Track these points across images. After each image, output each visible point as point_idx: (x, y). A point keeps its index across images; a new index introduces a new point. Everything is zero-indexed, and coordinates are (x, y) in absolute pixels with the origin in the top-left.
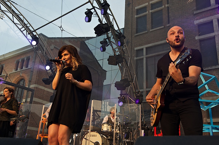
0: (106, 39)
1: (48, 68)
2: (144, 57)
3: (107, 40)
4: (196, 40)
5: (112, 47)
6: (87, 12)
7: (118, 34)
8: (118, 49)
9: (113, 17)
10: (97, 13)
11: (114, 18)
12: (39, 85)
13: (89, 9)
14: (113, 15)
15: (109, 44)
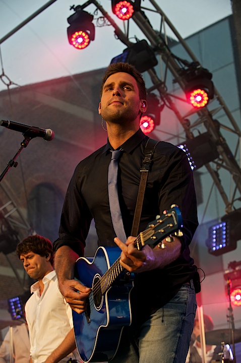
5: (177, 113)
6: (75, 17)
7: (186, 68)
8: (199, 115)
9: (162, 14)
10: (105, 14)
11: (165, 19)
13: (79, 6)
14: (158, 10)
15: (162, 103)
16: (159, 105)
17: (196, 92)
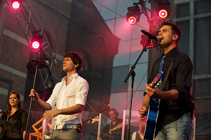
0: (138, 4)
1: (36, 45)
2: (191, 18)
3: (140, 6)
5: (148, 18)
12: (3, 65)
15: (142, 11)
16: (140, 12)
17: (162, 11)
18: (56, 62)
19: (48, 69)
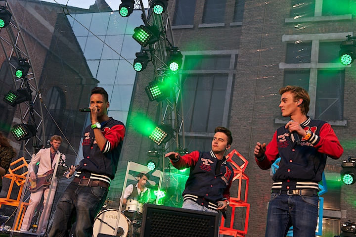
2: (181, 72)
4: (279, 69)
10: (142, 4)
16: (148, 60)
17: (174, 63)
18: (41, 97)
19: (30, 103)
